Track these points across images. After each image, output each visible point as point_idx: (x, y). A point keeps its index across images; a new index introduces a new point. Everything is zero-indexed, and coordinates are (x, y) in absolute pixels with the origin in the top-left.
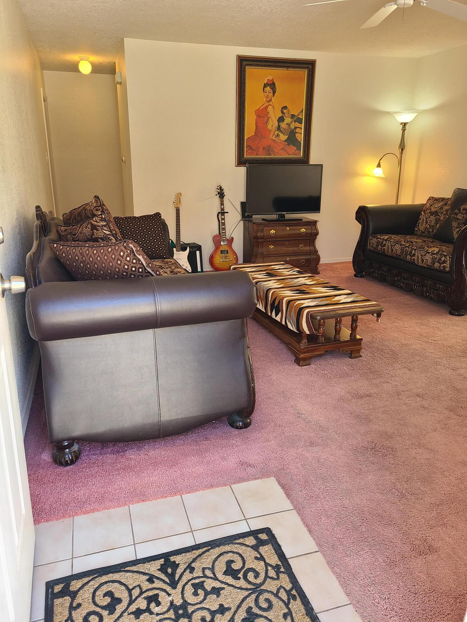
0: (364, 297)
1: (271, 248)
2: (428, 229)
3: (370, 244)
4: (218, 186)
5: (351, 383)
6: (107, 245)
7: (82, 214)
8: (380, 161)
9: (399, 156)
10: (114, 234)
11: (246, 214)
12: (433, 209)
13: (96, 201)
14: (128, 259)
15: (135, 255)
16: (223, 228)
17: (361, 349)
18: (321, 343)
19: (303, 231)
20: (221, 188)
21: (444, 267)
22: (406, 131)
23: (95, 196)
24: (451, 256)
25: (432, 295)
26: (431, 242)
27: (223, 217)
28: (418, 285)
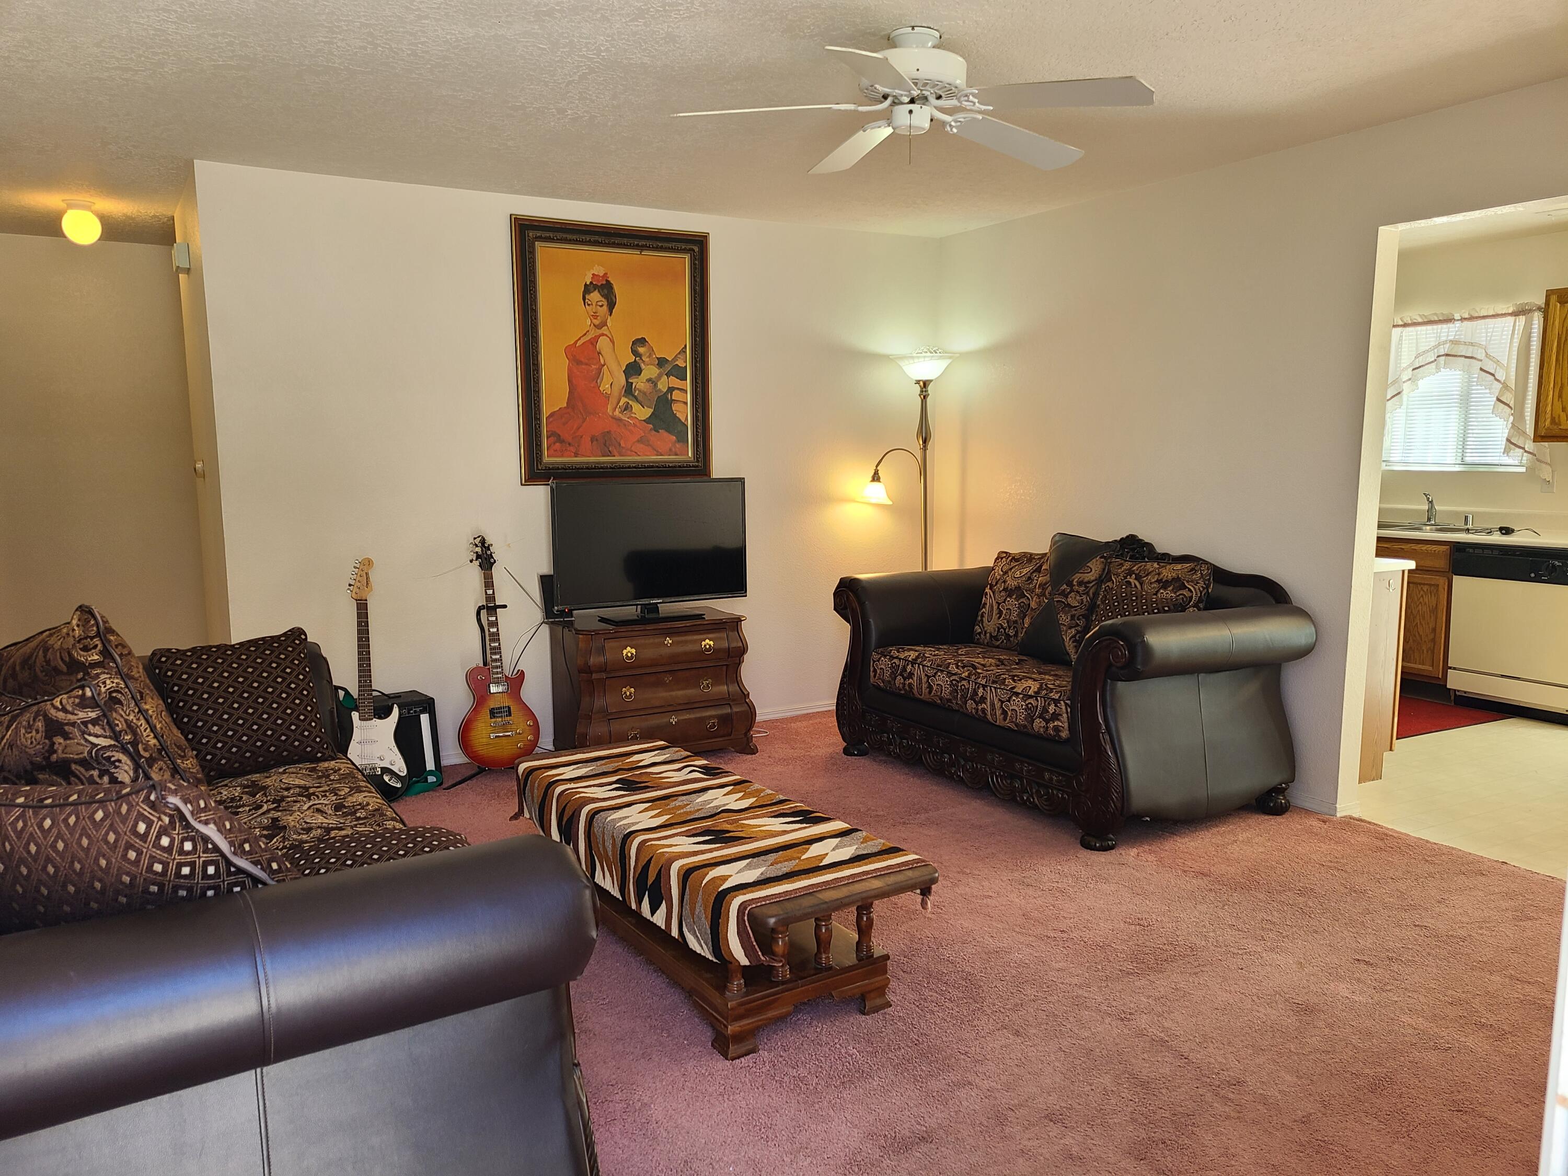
0: (882, 841)
1: (628, 693)
2: (1005, 630)
3: (875, 671)
4: (475, 538)
5: (875, 1101)
6: (91, 800)
7: (35, 662)
8: (877, 467)
9: (919, 454)
10: (129, 743)
11: (556, 608)
12: (1012, 583)
13: (84, 623)
14: (165, 841)
15: (188, 826)
16: (495, 648)
17: (887, 985)
18: (783, 983)
19: (708, 646)
20: (483, 541)
21: (1056, 729)
22: (928, 399)
23: (80, 607)
24: (1068, 702)
25: (1036, 800)
26: (1017, 664)
27: (494, 619)
28: (999, 773)
